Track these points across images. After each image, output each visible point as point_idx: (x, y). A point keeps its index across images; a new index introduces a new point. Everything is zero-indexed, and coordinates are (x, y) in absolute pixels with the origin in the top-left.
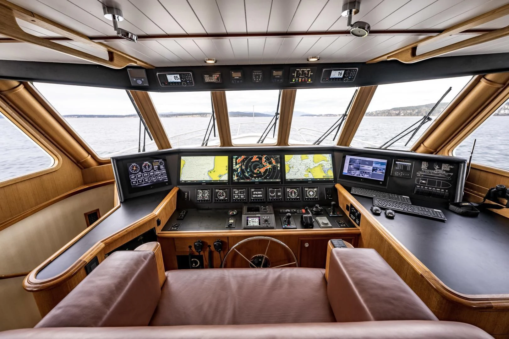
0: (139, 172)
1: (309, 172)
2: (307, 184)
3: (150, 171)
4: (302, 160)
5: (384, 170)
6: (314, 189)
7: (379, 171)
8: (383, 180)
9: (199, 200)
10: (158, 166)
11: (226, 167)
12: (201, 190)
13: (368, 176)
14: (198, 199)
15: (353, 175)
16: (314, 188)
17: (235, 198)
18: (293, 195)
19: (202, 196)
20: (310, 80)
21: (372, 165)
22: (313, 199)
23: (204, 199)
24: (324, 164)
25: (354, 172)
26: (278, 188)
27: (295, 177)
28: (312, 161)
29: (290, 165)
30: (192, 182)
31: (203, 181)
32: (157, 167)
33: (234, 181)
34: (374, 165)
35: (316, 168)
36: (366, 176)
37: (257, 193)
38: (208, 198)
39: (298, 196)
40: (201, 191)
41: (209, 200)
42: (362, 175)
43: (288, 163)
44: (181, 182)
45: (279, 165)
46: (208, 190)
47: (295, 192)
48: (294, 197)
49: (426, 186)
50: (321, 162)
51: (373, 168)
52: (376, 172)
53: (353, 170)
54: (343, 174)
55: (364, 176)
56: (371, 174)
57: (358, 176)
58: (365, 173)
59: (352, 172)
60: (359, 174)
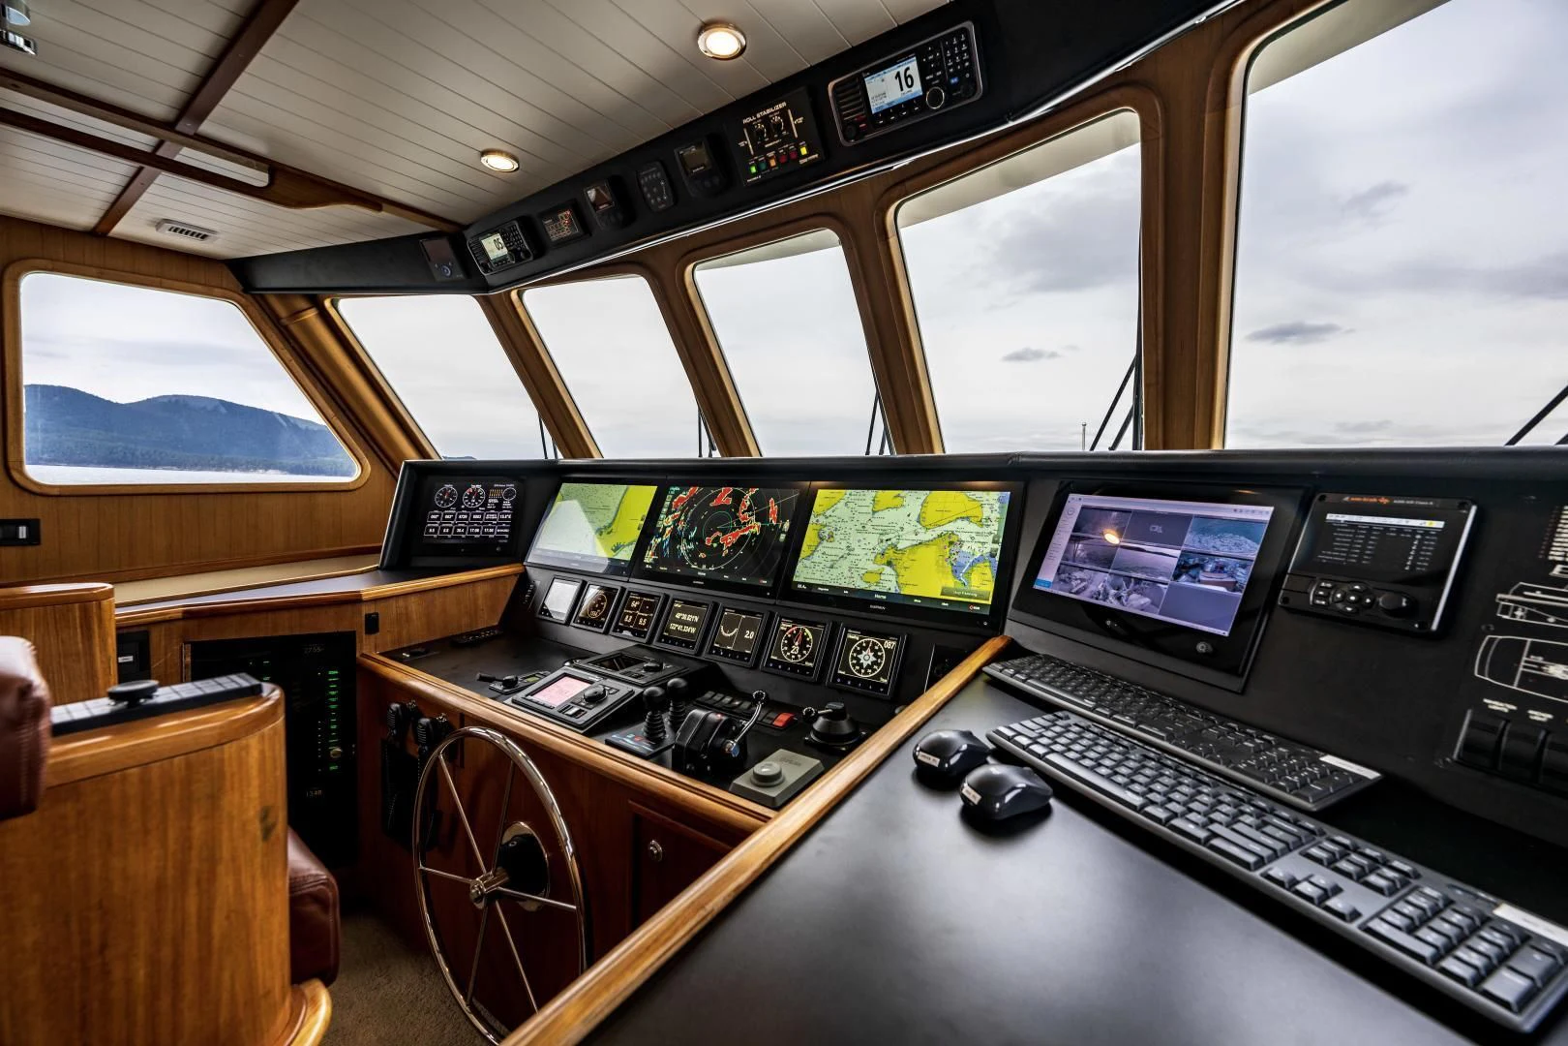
0: (452, 506)
1: (889, 564)
2: (864, 615)
3: (478, 509)
4: (874, 512)
5: (1244, 567)
6: (883, 643)
7: (1216, 577)
8: (1227, 634)
10: (498, 499)
11: (642, 519)
13: (1147, 600)
15: (1077, 593)
16: (886, 636)
17: (622, 621)
18: (796, 647)
20: (804, 151)
21: (1177, 542)
22: (866, 683)
24: (964, 537)
25: (1082, 580)
26: (753, 614)
27: (827, 577)
28: (914, 517)
29: (825, 529)
31: (577, 557)
32: (496, 501)
33: (642, 568)
34: (1191, 541)
35: (922, 550)
36: (1136, 603)
37: (684, 617)
39: (810, 659)
42: (1119, 598)
43: (822, 519)
45: (787, 526)
47: (804, 637)
48: (796, 658)
50: (950, 527)
51: (1184, 553)
52: (1194, 578)
53: (1082, 569)
54: (1036, 587)
55: (1126, 601)
56: (1165, 591)
57: (1097, 599)
58: (1136, 584)
59: (1076, 579)
60: (1105, 590)
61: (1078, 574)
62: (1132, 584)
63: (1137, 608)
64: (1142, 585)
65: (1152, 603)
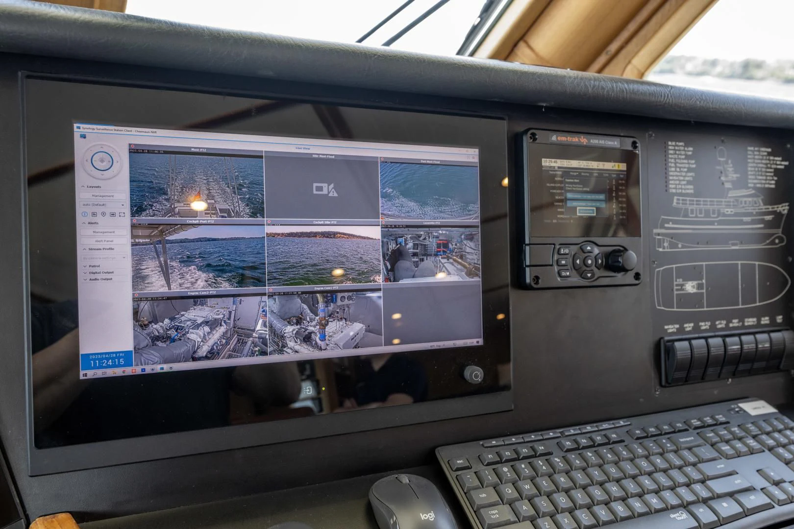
5: (470, 238)
8: (481, 342)
13: (358, 327)
15: (212, 354)
21: (369, 213)
25: (213, 324)
36: (341, 337)
42: (307, 339)
49: (704, 317)
51: (389, 232)
54: (87, 372)
55: (323, 338)
56: (381, 302)
57: (263, 353)
58: (327, 303)
59: (197, 326)
60: (272, 328)
61: (197, 314)
62: (321, 306)
63: (346, 346)
64: (339, 303)
65: (368, 330)
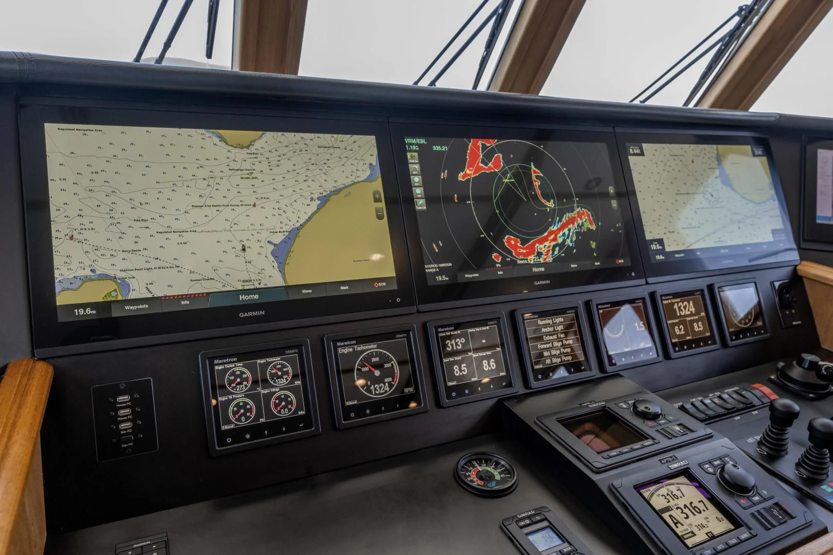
9: (238, 434)
11: (377, 200)
12: (242, 356)
14: (229, 422)
17: (454, 378)
19: (255, 397)
23: (269, 413)
30: (158, 310)
31: (243, 297)
33: (430, 283)
38: (299, 408)
40: (239, 367)
41: (307, 420)
44: (62, 318)
46: (293, 354)
54: (818, 221)
